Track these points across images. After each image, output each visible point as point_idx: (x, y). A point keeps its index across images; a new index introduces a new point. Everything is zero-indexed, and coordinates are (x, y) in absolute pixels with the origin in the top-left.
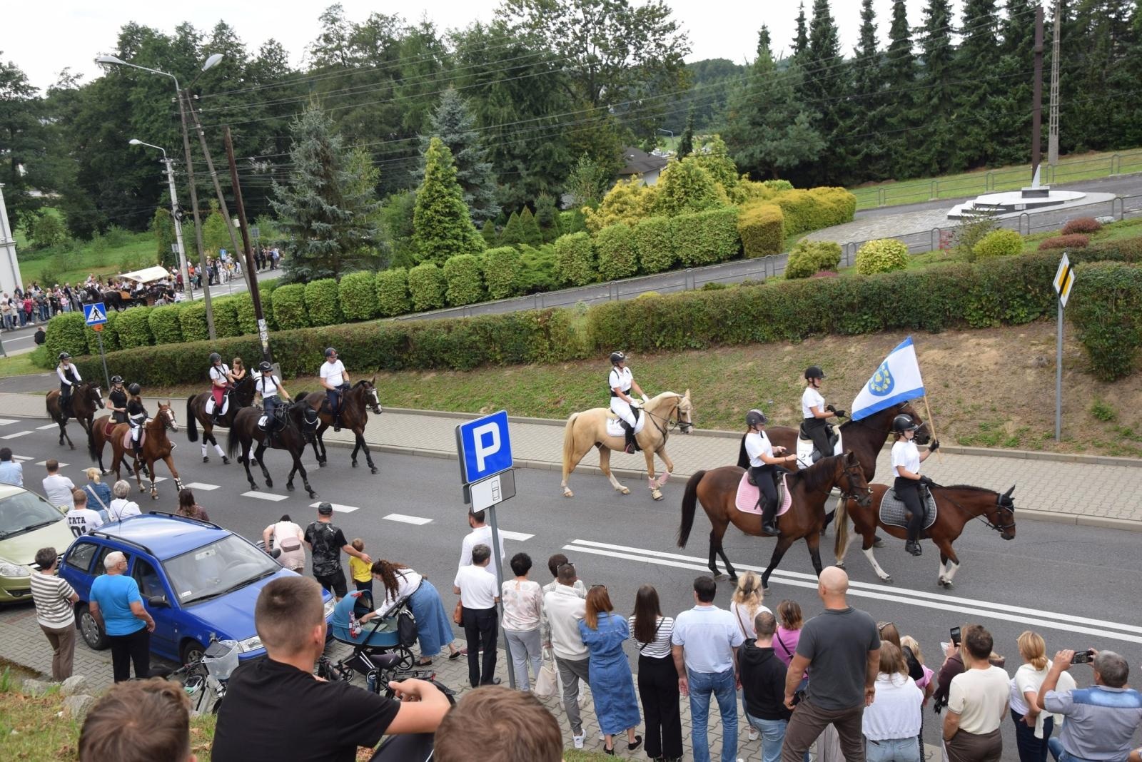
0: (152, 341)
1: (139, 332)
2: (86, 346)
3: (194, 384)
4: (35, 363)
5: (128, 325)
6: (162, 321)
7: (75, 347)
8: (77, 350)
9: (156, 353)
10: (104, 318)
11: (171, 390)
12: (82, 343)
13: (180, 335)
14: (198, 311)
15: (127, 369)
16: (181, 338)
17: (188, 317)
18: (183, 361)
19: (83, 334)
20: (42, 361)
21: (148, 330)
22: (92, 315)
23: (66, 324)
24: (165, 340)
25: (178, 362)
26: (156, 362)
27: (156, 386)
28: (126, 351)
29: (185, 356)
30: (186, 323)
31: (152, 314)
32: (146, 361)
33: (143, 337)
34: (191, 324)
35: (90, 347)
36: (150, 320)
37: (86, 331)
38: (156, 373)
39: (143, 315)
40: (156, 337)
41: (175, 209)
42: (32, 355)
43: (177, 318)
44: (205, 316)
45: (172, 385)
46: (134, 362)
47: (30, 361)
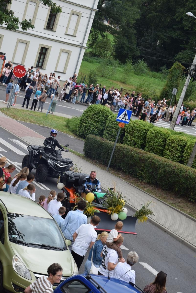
0: (143, 147)
1: (138, 137)
2: (102, 131)
3: (163, 190)
4: (67, 126)
5: (134, 130)
6: (156, 137)
7: (96, 128)
8: (96, 130)
9: (149, 158)
10: (127, 121)
11: (146, 186)
12: (102, 128)
13: (162, 151)
14: (181, 141)
15: (126, 159)
16: (162, 154)
17: (173, 142)
18: (164, 171)
19: (105, 123)
20: (72, 127)
21: (144, 138)
22: (122, 116)
23: (98, 112)
24: (151, 150)
25: (161, 171)
26: (146, 164)
27: (138, 179)
28: (126, 146)
29: (167, 169)
30: (170, 145)
31: (152, 130)
32: (140, 160)
33: (139, 142)
34: (173, 147)
35: (104, 132)
36: (149, 133)
37: (108, 121)
38: (142, 170)
39: (146, 128)
40: (147, 145)
41: (192, 67)
42: (68, 121)
43: (166, 139)
44: (185, 146)
45: (149, 183)
46: (132, 156)
47: (65, 123)
